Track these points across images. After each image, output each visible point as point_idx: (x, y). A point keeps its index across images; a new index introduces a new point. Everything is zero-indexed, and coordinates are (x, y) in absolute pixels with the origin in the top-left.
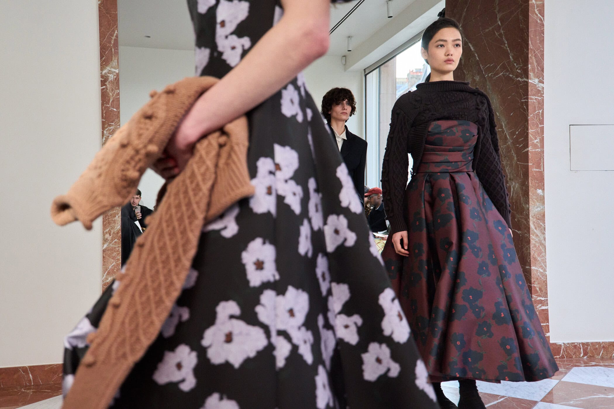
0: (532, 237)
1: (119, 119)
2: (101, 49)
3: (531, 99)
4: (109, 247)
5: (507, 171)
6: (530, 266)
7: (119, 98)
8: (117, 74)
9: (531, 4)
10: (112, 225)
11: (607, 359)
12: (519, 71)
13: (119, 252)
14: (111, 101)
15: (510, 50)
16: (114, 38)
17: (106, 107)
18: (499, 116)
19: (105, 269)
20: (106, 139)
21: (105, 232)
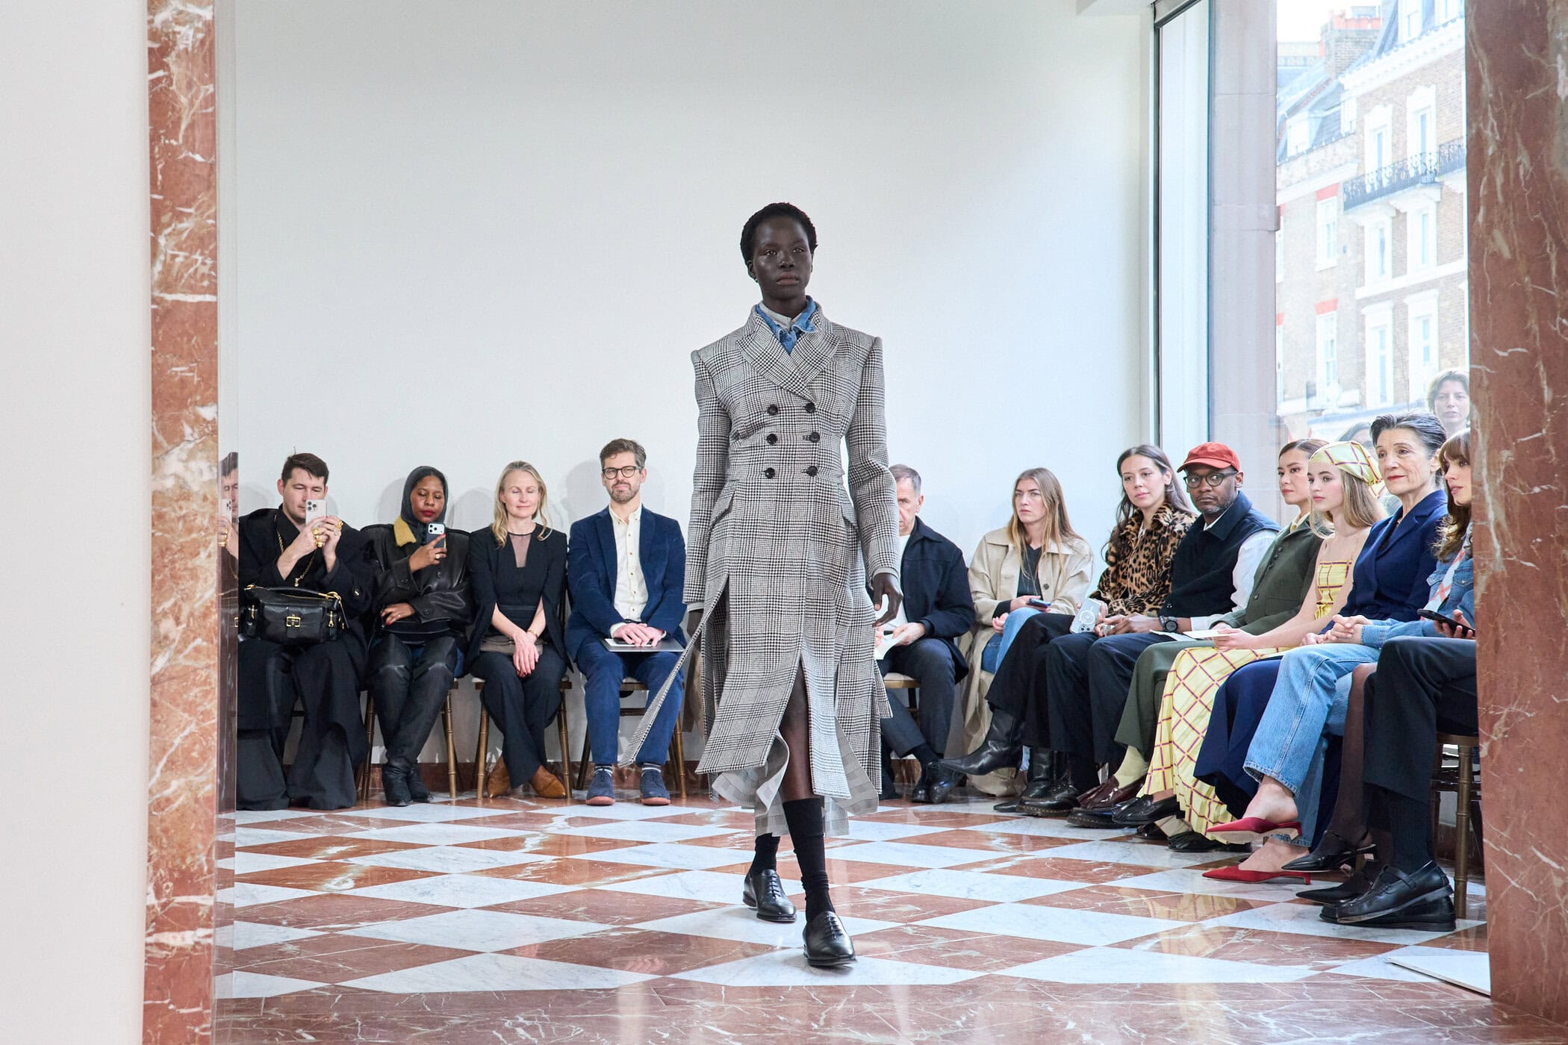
1: (211, 192)
4: (173, 666)
7: (213, 114)
8: (206, 23)
10: (186, 585)
13: (208, 688)
14: (183, 127)
17: (168, 148)
19: (158, 749)
20: (167, 268)
21: (159, 610)
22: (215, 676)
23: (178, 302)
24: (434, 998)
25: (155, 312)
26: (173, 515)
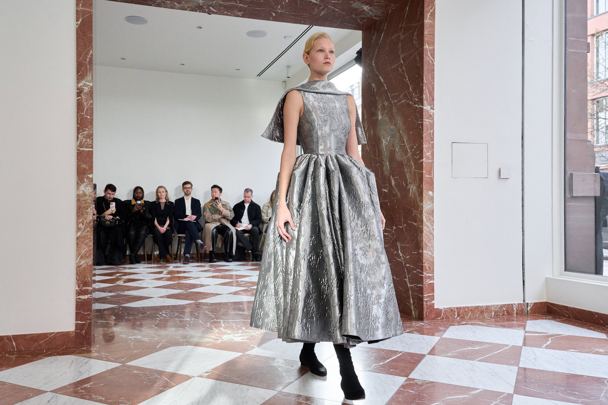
0: (425, 228)
1: (92, 125)
2: (77, 65)
3: (425, 121)
4: (82, 235)
5: (407, 176)
6: (423, 250)
7: (92, 107)
8: (91, 87)
9: (426, 48)
10: (85, 216)
11: (473, 319)
12: (417, 100)
14: (85, 110)
15: (410, 84)
16: (89, 56)
17: (81, 115)
18: (402, 134)
19: (78, 253)
20: (81, 142)
21: (78, 222)
22: (92, 237)
23: (83, 150)
24: (143, 308)
25: (78, 153)
26: (82, 200)
